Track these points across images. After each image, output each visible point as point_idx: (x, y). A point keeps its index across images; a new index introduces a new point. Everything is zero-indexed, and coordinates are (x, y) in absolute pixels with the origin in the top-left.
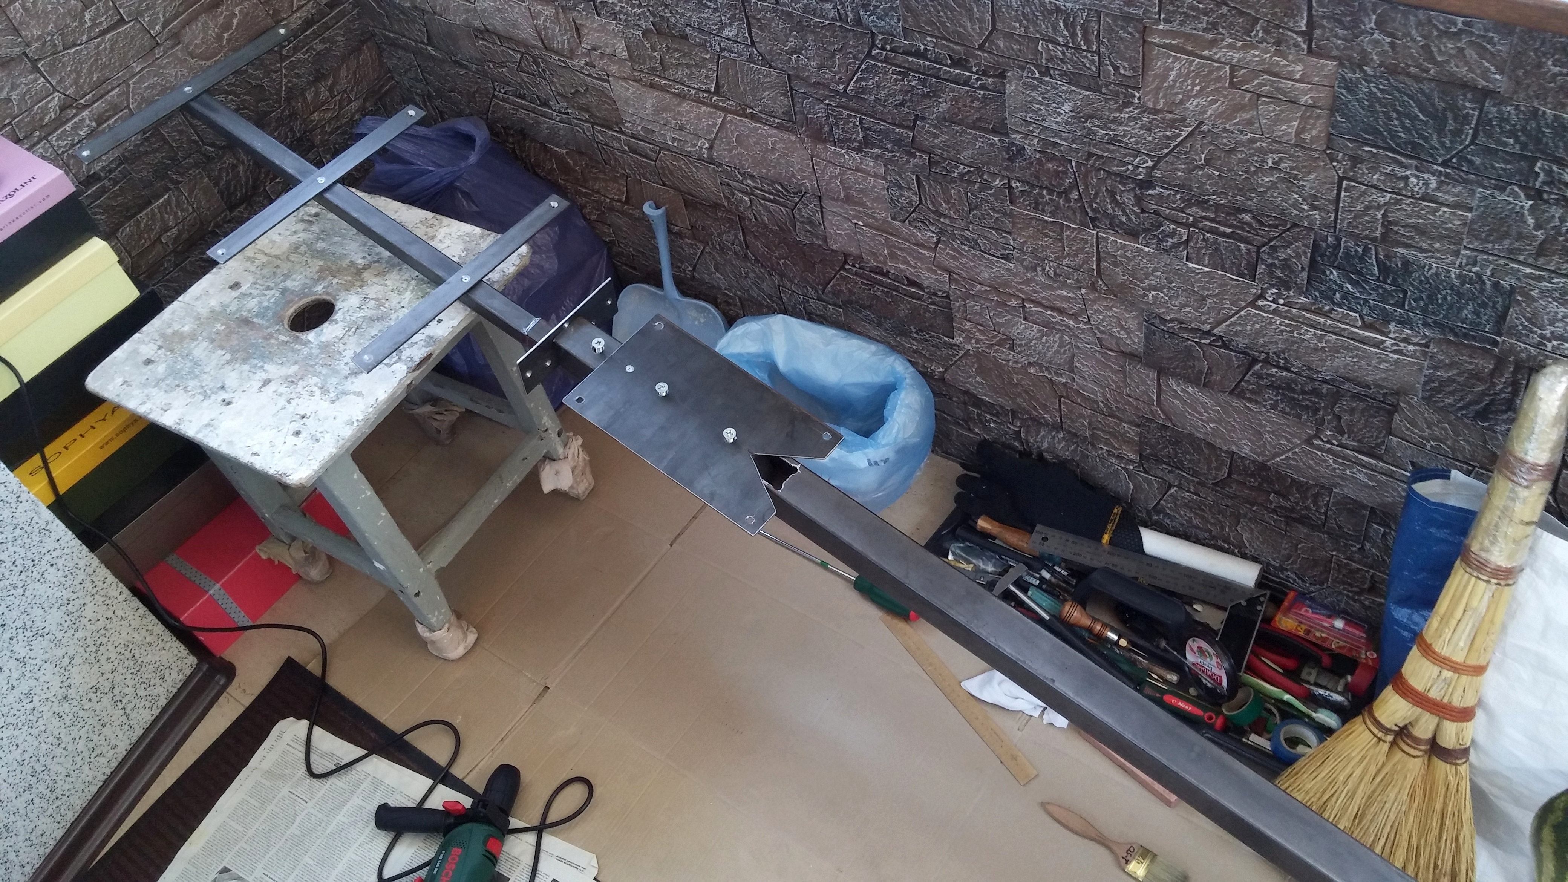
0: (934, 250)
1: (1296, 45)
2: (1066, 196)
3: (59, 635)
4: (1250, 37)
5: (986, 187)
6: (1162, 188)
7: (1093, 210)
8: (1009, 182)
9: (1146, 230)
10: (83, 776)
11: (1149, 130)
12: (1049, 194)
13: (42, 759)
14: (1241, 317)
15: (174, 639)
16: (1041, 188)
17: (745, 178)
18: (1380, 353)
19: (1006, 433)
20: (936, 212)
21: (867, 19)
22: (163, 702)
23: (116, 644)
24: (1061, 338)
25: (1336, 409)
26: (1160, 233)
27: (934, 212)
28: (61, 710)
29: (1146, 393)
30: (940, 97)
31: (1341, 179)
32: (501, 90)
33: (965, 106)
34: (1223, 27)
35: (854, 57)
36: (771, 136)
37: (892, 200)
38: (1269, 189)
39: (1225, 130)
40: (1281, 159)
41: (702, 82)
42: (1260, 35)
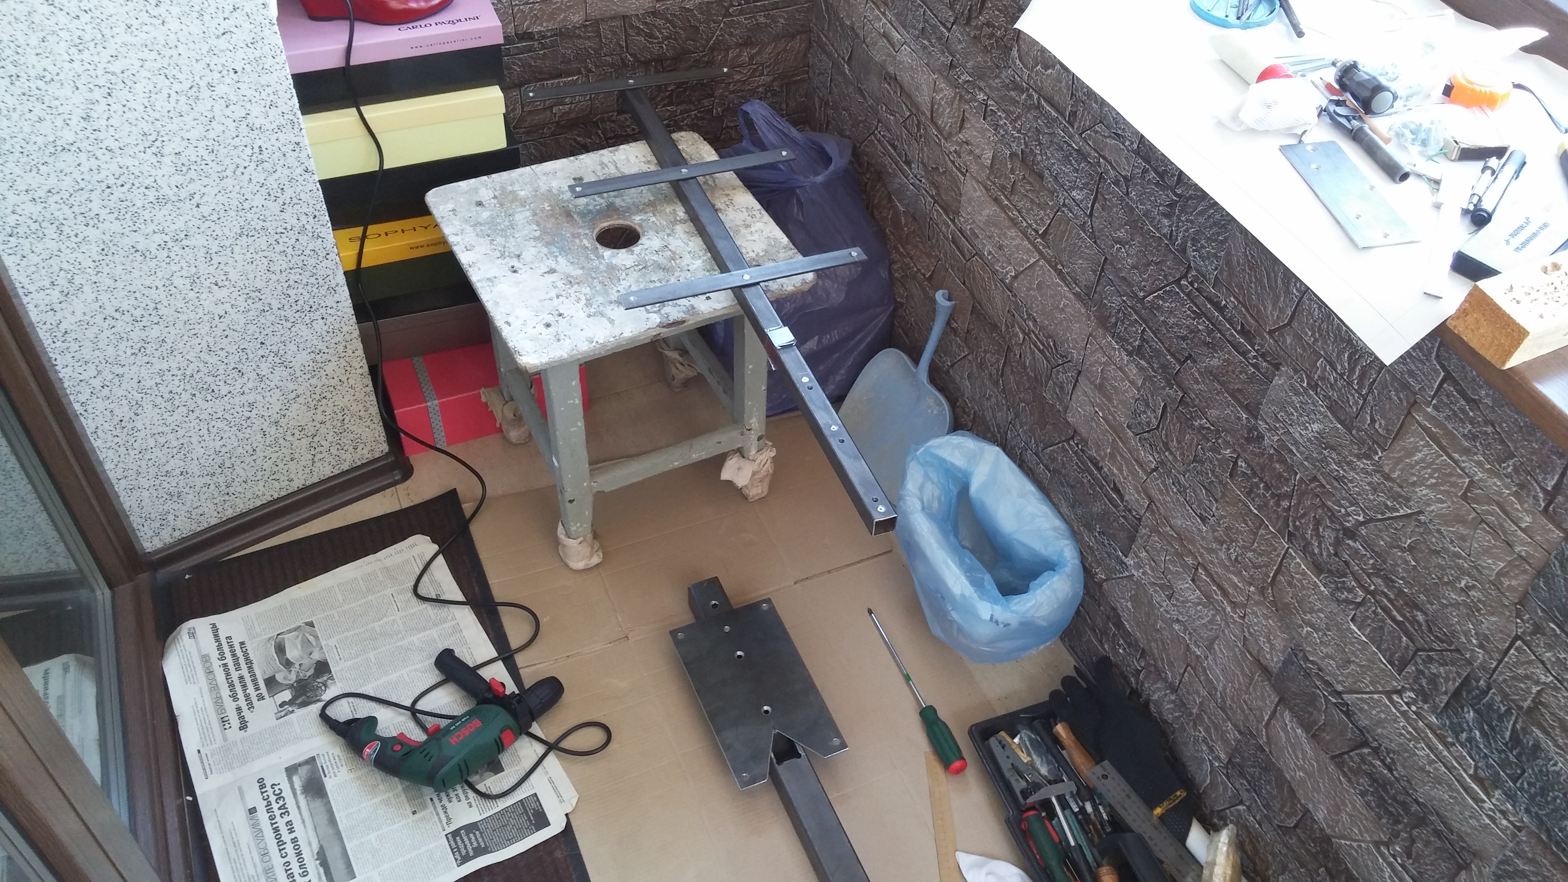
0: (1148, 474)
1: (1536, 498)
2: (1278, 500)
3: (299, 373)
4: (1500, 466)
5: (1215, 450)
6: (1362, 545)
7: (1294, 525)
8: (1237, 458)
9: (1330, 572)
10: (256, 489)
11: (1375, 490)
12: (1264, 489)
13: (233, 459)
14: (1373, 698)
15: (381, 424)
16: (1261, 480)
17: (1029, 318)
18: (1475, 809)
19: (1129, 665)
20: (1166, 444)
21: (1191, 253)
22: (345, 467)
23: (336, 403)
24: (1214, 616)
25: (1415, 832)
26: (1340, 582)
27: (1164, 443)
28: (268, 430)
29: (1261, 709)
30: (1217, 352)
31: (1517, 638)
32: (881, 132)
33: (1233, 372)
34: (1481, 443)
35: (1165, 276)
36: (1066, 298)
37: (1135, 410)
38: (1452, 605)
39: (1439, 531)
40: (1474, 586)
41: (1036, 221)
42: (1509, 470)
